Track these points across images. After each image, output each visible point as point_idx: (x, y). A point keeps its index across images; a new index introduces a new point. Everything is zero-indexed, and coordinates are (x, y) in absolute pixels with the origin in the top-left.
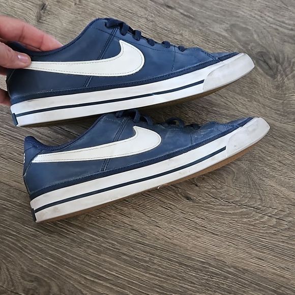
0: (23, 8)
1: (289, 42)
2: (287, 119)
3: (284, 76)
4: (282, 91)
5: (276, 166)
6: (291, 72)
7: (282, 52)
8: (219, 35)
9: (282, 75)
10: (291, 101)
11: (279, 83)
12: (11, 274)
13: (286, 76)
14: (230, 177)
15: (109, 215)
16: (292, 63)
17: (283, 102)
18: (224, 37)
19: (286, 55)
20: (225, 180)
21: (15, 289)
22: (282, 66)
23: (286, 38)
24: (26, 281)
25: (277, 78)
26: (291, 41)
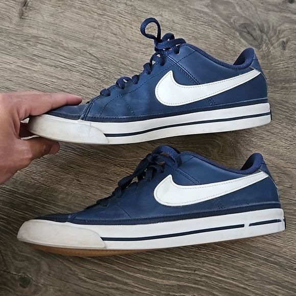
0: (5, 7)
1: (273, 11)
2: (274, 88)
3: (270, 46)
4: (268, 60)
5: (264, 136)
6: (278, 41)
7: (267, 21)
8: (200, 12)
9: (267, 45)
10: (278, 69)
11: (264, 52)
12: (3, 255)
13: (272, 45)
14: (216, 150)
15: (94, 195)
16: (278, 32)
17: (269, 72)
18: (205, 13)
19: (271, 24)
20: (210, 153)
21: (7, 269)
22: (267, 36)
23: (270, 7)
24: (17, 260)
25: (262, 47)
26: (276, 9)
